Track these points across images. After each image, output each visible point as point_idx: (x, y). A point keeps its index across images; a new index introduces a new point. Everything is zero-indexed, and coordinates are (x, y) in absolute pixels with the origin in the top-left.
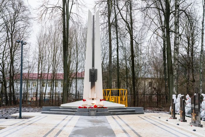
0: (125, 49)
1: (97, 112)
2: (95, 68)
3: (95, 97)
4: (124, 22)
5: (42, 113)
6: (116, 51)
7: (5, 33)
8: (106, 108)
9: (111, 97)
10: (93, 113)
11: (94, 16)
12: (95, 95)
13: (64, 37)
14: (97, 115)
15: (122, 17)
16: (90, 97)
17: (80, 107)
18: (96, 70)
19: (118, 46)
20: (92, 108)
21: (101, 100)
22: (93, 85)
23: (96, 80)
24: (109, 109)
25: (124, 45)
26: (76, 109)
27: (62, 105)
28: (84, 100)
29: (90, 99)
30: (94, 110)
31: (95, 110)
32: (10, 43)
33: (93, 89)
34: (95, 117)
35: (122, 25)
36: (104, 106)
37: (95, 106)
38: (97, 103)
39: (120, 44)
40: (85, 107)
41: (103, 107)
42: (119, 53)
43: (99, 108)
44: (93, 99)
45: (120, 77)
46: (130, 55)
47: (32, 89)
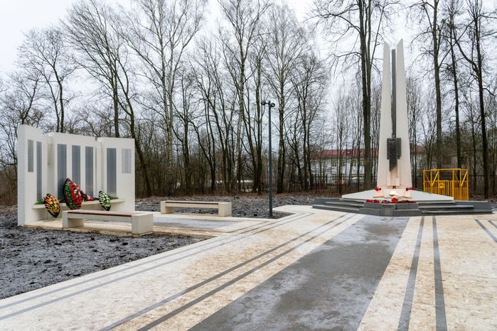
0: (471, 105)
1: (396, 209)
2: (398, 136)
3: (397, 184)
4: (469, 64)
5: (314, 207)
6: (454, 110)
8: (413, 202)
9: (439, 181)
10: (388, 211)
11: (393, 52)
12: (398, 180)
14: (395, 214)
15: (464, 55)
16: (389, 184)
17: (368, 201)
18: (399, 140)
19: (457, 103)
20: (389, 202)
21: (407, 189)
22: (393, 165)
23: (399, 157)
24: (420, 204)
25: (469, 99)
26: (363, 203)
28: (377, 190)
29: (389, 187)
30: (390, 207)
31: (392, 206)
32: (303, 112)
33: (394, 170)
34: (390, 218)
35: (464, 68)
36: (409, 200)
37: (395, 200)
38: (400, 194)
39: (461, 99)
40: (376, 201)
41: (407, 201)
42: (460, 112)
43: (401, 202)
44: (394, 187)
45: (462, 149)
46: (478, 114)
47: (331, 170)
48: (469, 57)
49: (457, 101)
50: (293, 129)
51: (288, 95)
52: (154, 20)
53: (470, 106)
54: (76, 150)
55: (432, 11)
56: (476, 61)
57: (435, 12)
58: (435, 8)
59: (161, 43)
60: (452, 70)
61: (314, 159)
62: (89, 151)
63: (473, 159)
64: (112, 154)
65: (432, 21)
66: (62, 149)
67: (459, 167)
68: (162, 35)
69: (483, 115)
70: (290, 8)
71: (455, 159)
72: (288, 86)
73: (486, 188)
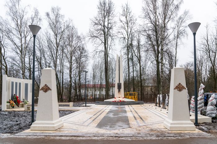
1: (121, 103)
4: (137, 58)
7: (76, 64)
9: (129, 96)
10: (119, 104)
11: (119, 57)
12: (120, 95)
13: (106, 66)
15: (135, 54)
17: (113, 101)
18: (121, 83)
19: (133, 70)
21: (123, 98)
22: (119, 91)
23: (121, 88)
24: (127, 102)
26: (111, 102)
27: (105, 101)
28: (115, 98)
29: (118, 97)
32: (79, 69)
35: (135, 59)
36: (124, 101)
37: (120, 101)
38: (121, 99)
39: (135, 69)
40: (115, 101)
42: (134, 73)
43: (122, 101)
44: (119, 98)
45: (135, 86)
46: (139, 74)
47: (90, 93)
48: (137, 55)
49: (133, 69)
50: (74, 76)
51: (74, 62)
52: (17, 25)
53: (137, 71)
54: (16, 83)
55: (127, 41)
56: (139, 56)
57: (128, 42)
58: (128, 40)
59: (21, 36)
60: (132, 59)
61: (82, 88)
62: (20, 84)
63: (138, 89)
64: (26, 85)
65: (127, 43)
66: (13, 83)
67: (134, 92)
68: (21, 32)
69: (141, 75)
70: (75, 27)
71: (132, 89)
72: (74, 58)
73: (142, 99)
